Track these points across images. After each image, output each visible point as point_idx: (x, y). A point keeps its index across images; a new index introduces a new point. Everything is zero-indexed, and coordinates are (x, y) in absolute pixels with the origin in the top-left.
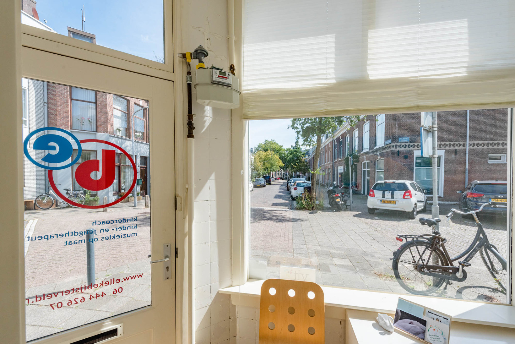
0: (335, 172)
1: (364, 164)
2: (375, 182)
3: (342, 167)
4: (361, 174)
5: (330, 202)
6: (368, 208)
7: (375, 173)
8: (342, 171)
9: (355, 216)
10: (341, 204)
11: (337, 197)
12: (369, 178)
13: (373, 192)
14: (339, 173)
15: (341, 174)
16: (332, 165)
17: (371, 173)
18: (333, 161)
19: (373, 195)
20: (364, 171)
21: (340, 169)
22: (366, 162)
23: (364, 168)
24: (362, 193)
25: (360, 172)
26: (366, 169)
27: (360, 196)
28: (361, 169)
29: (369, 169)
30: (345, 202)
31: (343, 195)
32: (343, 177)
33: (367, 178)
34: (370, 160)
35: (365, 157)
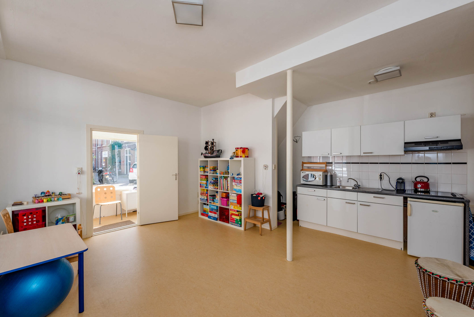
0: (99, 157)
1: (126, 150)
2: (134, 162)
3: (107, 152)
4: (124, 159)
5: (100, 179)
6: (129, 180)
7: (134, 158)
8: (107, 156)
9: (120, 186)
10: (110, 180)
11: (107, 175)
12: (130, 161)
13: (132, 170)
14: (103, 158)
15: (106, 158)
16: (96, 150)
17: (131, 157)
18: (96, 147)
19: (132, 172)
20: (127, 157)
21: (104, 154)
22: (128, 149)
23: (127, 154)
24: (125, 173)
25: (123, 157)
26: (128, 155)
27: (124, 176)
28: (124, 155)
29: (130, 155)
30: (113, 179)
31: (111, 174)
32: (108, 161)
33: (128, 161)
34: (131, 148)
35: (127, 145)
